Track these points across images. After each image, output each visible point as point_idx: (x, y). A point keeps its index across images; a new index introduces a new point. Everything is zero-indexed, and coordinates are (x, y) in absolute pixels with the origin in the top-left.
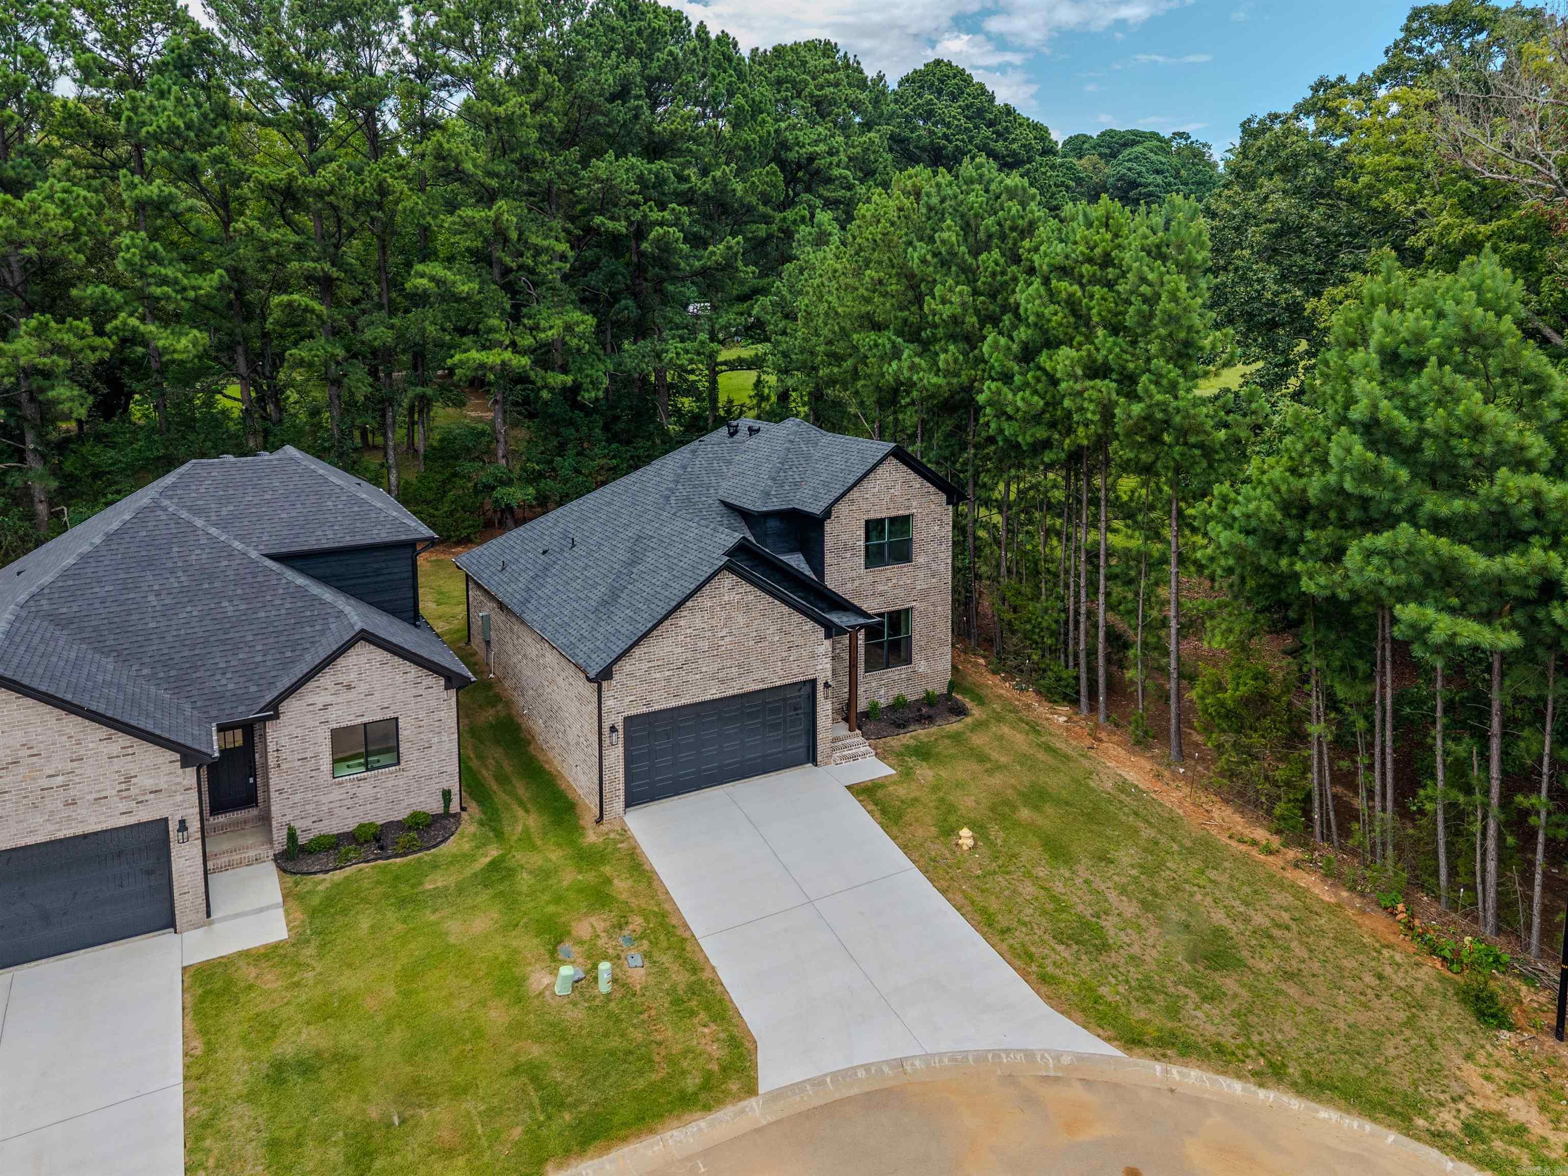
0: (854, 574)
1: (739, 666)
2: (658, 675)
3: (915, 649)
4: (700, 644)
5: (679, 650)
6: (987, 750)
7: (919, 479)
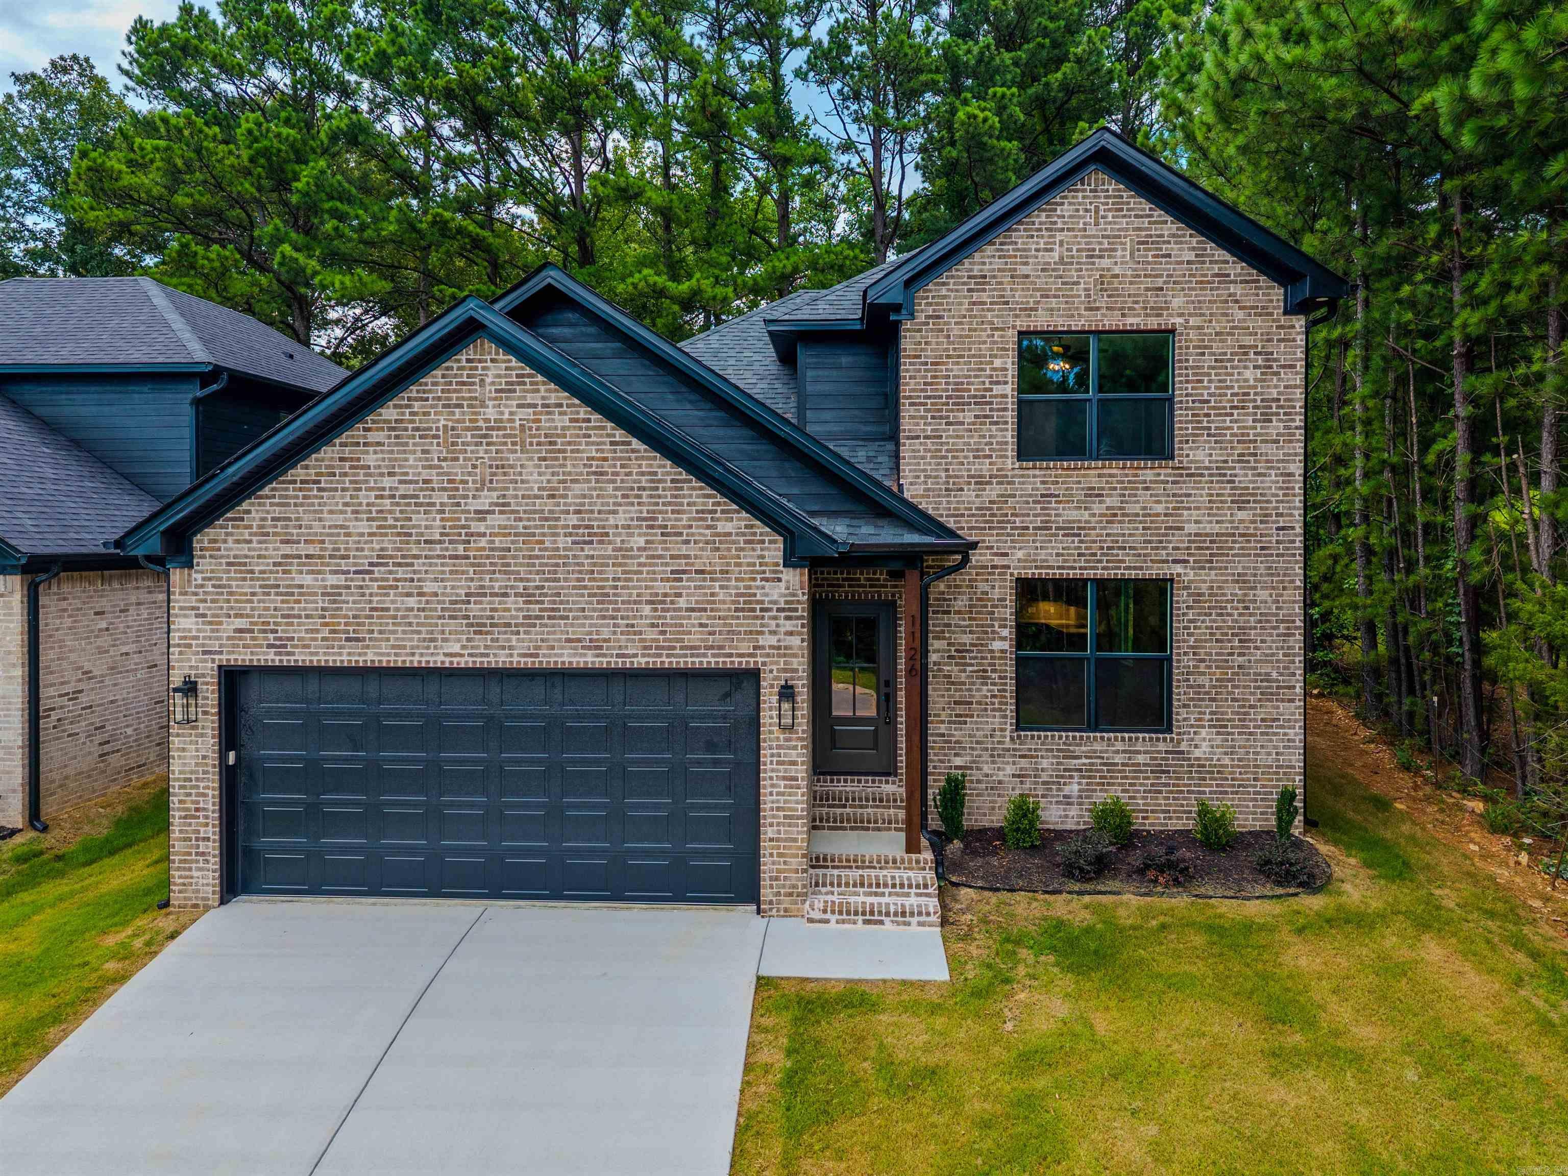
0: (985, 467)
1: (528, 596)
2: (308, 580)
3: (1180, 693)
4: (419, 519)
5: (363, 527)
6: (1321, 991)
7: (1192, 239)
